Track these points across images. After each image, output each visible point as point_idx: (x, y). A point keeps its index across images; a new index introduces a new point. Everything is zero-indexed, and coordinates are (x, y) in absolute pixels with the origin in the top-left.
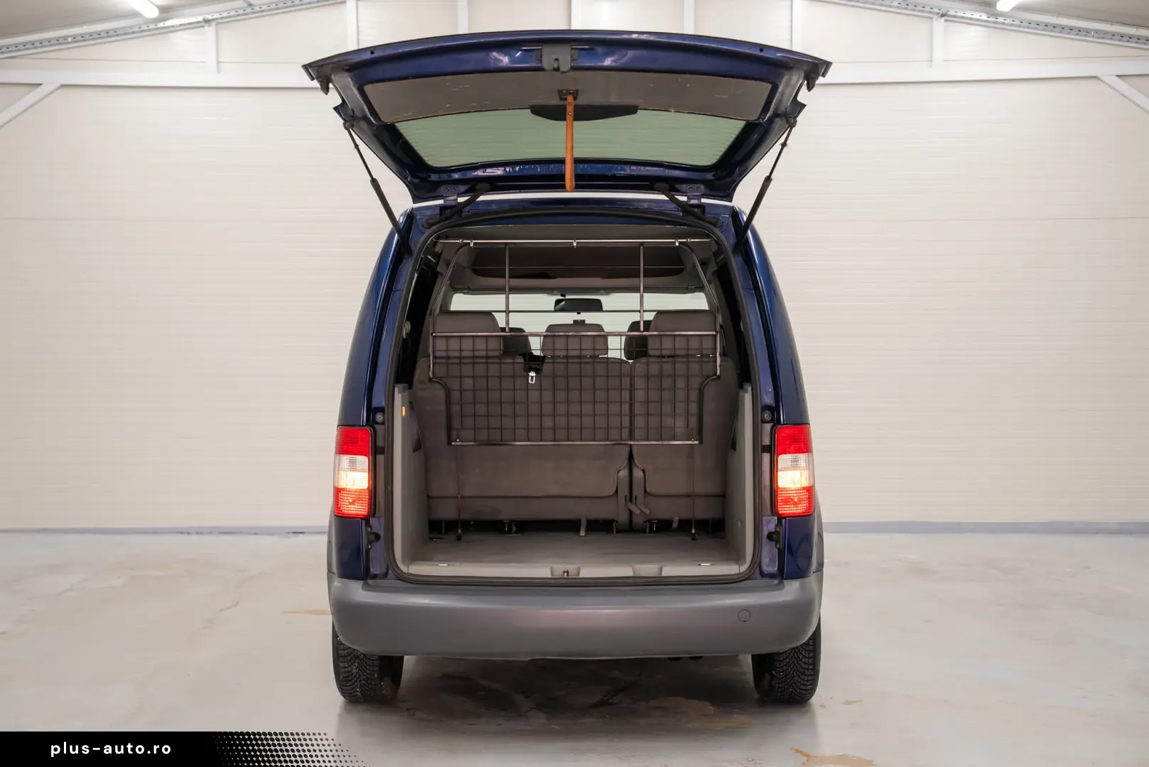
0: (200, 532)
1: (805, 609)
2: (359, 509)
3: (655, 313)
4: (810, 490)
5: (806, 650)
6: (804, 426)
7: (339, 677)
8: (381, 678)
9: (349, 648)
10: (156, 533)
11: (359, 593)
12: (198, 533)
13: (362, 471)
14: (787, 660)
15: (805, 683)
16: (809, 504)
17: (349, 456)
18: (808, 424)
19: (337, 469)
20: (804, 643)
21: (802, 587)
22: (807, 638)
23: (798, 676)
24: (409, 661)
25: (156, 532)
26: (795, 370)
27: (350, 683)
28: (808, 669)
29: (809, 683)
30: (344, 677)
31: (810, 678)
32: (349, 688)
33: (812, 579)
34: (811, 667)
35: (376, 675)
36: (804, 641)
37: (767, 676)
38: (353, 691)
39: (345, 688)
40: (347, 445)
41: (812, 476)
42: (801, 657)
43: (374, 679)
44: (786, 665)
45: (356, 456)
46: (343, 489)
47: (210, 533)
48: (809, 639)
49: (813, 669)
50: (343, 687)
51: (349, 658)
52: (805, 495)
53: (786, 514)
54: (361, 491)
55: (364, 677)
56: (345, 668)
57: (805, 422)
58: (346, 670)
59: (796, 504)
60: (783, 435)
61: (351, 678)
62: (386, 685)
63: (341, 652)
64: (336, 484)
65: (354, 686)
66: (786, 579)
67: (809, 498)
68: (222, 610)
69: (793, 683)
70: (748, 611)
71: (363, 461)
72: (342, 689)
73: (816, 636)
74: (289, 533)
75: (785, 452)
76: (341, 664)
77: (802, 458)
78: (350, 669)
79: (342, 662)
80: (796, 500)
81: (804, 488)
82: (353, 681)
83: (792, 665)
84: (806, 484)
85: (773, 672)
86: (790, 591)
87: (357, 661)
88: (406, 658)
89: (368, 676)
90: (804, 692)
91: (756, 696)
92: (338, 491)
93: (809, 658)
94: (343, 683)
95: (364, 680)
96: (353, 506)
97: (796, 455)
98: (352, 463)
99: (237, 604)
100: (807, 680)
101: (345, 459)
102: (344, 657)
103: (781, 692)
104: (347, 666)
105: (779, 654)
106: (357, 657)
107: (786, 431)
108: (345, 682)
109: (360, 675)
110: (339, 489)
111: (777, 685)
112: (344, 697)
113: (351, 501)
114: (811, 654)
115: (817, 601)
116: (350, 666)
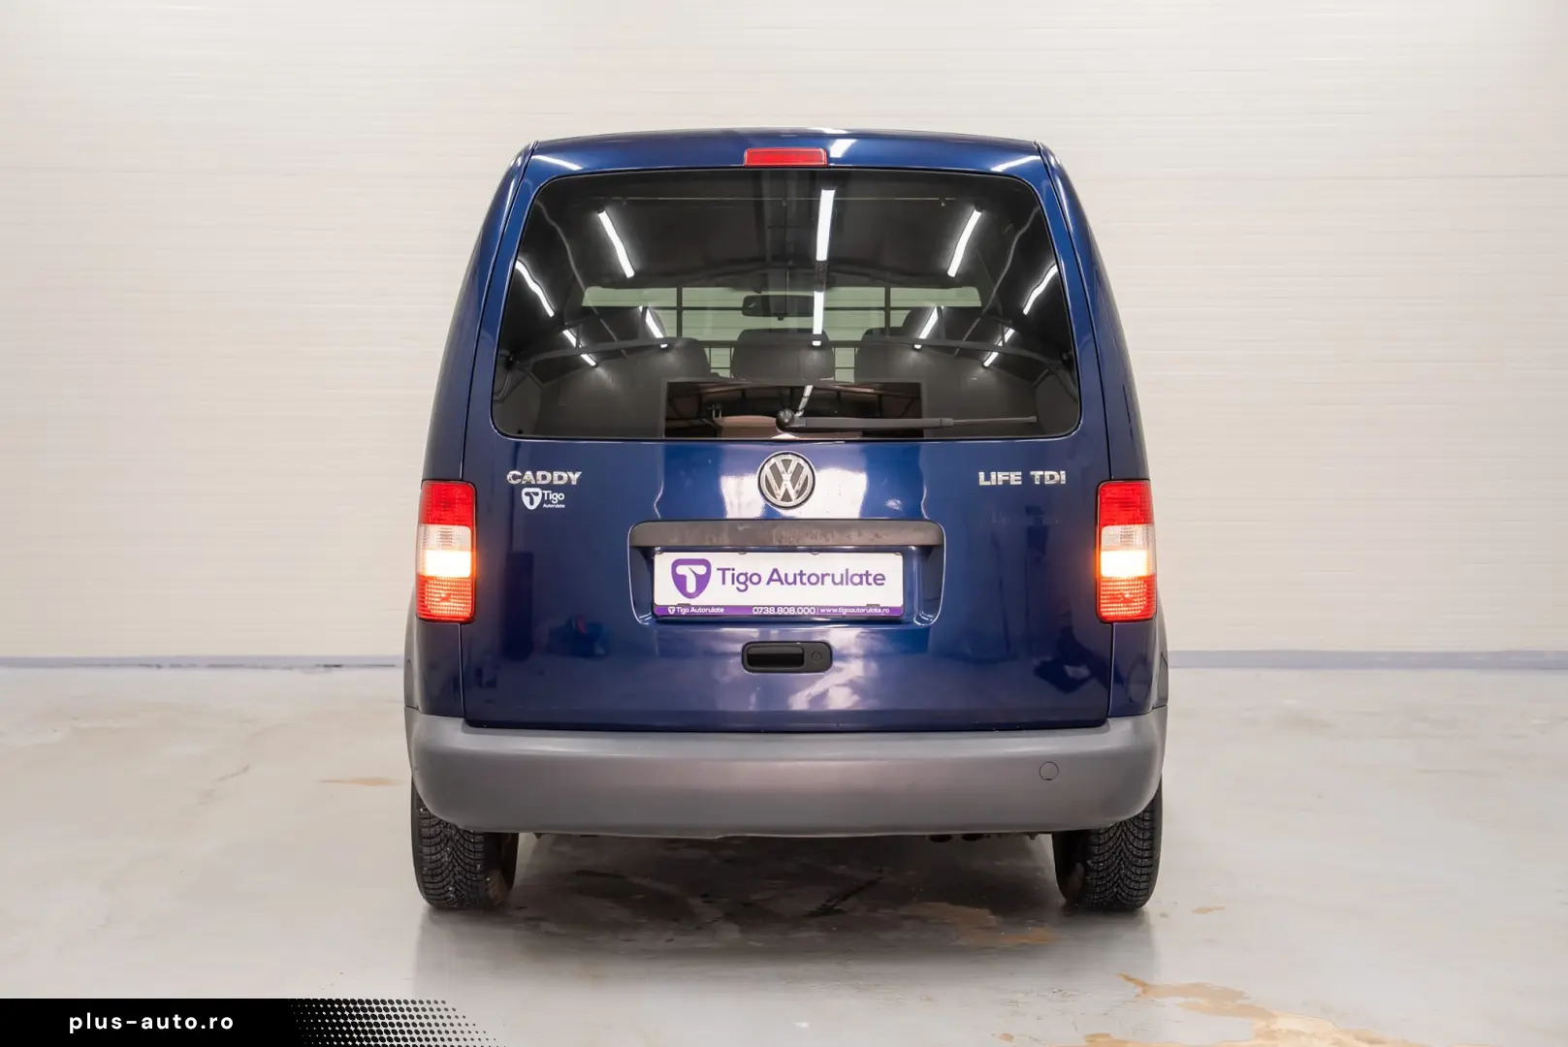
0: (177, 664)
1: (1140, 764)
2: (456, 608)
3: (908, 312)
4: (1149, 583)
5: (1139, 828)
6: (1141, 482)
7: (422, 868)
8: (486, 872)
9: (440, 822)
10: (107, 666)
11: (456, 736)
12: (173, 666)
13: (461, 549)
14: (1111, 844)
15: (1138, 878)
16: (1148, 602)
17: (440, 526)
18: (1148, 479)
19: (421, 544)
20: (1137, 817)
21: (1136, 729)
22: (1142, 809)
23: (1127, 868)
24: (526, 842)
25: (105, 664)
26: (1128, 398)
27: (439, 878)
28: (1142, 858)
29: (1144, 878)
30: (430, 869)
31: (1145, 870)
32: (437, 886)
33: (1150, 718)
34: (1147, 854)
35: (479, 866)
36: (1137, 813)
37: (1079, 867)
38: (442, 891)
39: (431, 886)
40: (438, 507)
41: (1153, 560)
42: (1132, 838)
43: (476, 874)
44: (1108, 851)
45: (452, 527)
46: (432, 578)
47: (193, 666)
48: (1144, 811)
49: (1150, 857)
50: (427, 885)
51: (438, 840)
52: (1141, 589)
53: (1115, 616)
54: (460, 581)
55: (460, 869)
56: (431, 855)
57: (1144, 477)
58: (434, 857)
59: (1127, 601)
60: (1108, 495)
61: (439, 871)
62: (493, 883)
63: (426, 831)
64: (421, 571)
65: (445, 883)
66: (1111, 717)
67: (1148, 594)
68: (223, 779)
69: (1120, 878)
70: (1055, 764)
71: (462, 534)
72: (425, 888)
73: (1155, 805)
74: (318, 666)
75: (1112, 522)
76: (426, 850)
77: (1138, 530)
78: (439, 856)
79: (425, 846)
80: (1127, 596)
81: (1140, 578)
82: (444, 875)
83: (1118, 851)
84: (1143, 572)
85: (1089, 862)
86: (1117, 735)
87: (450, 844)
88: (523, 837)
89: (467, 867)
90: (1135, 893)
91: (1062, 900)
92: (423, 582)
93: (1144, 840)
94: (427, 879)
95: (460, 873)
96: (447, 604)
97: (1128, 526)
98: (446, 538)
99: (245, 769)
100: (1141, 875)
101: (435, 530)
102: (430, 838)
103: (1101, 892)
104: (433, 851)
105: (1097, 833)
106: (449, 839)
107: (1115, 490)
108: (429, 877)
109: (454, 866)
110: (424, 577)
111: (1094, 881)
112: (429, 902)
113: (443, 595)
114: (1147, 835)
115: (1159, 751)
116: (439, 852)
